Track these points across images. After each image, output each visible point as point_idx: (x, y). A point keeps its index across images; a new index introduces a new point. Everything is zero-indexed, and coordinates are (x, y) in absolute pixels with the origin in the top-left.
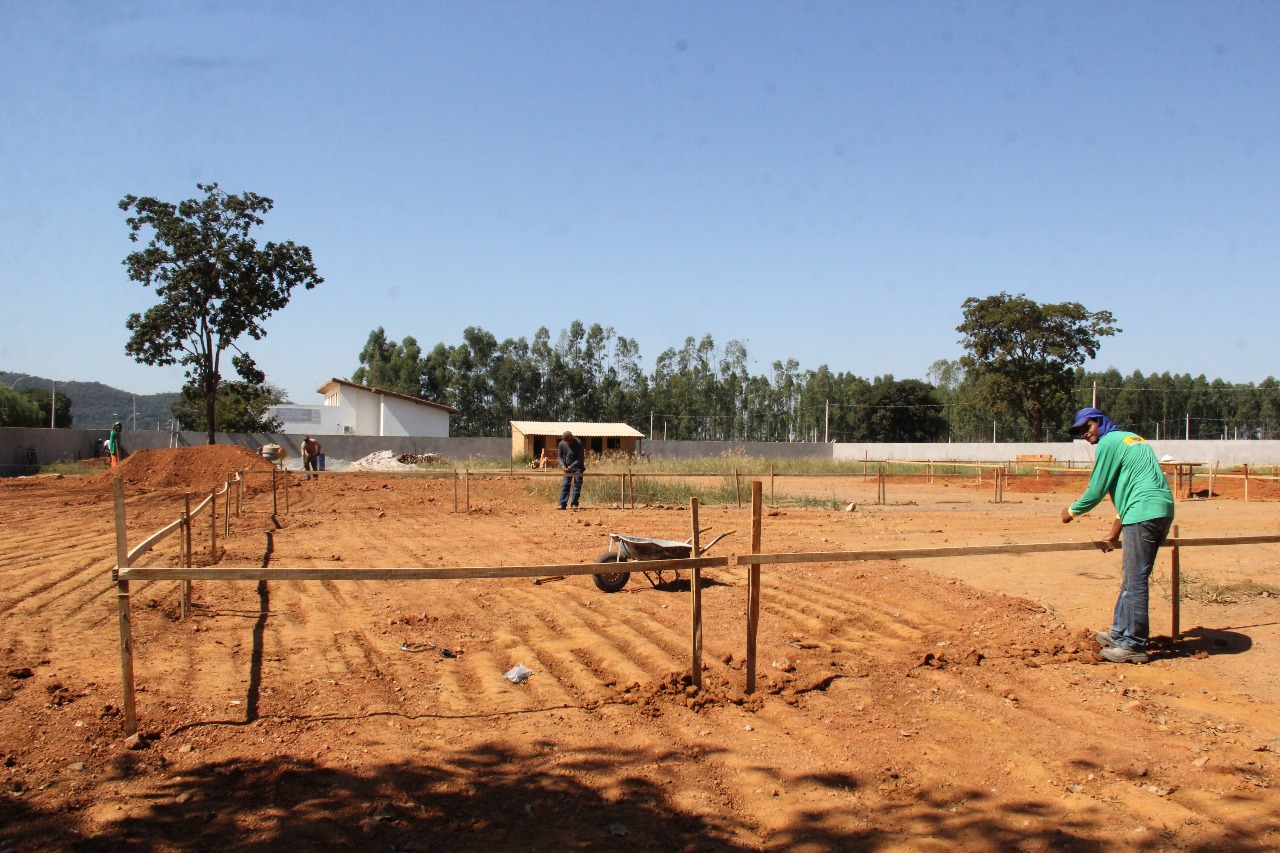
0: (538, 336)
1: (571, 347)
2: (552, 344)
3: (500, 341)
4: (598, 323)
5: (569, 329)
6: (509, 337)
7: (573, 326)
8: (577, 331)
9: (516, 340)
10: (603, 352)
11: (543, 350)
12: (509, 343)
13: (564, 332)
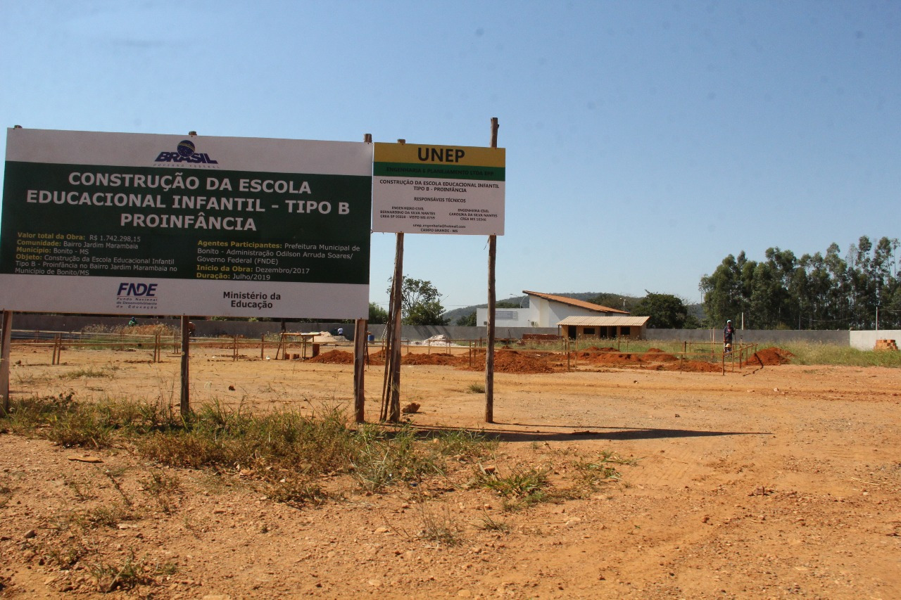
0: (829, 251)
1: (860, 258)
2: (842, 256)
3: (799, 256)
4: (885, 236)
5: (857, 244)
6: (806, 254)
7: (861, 240)
8: (865, 244)
9: (812, 255)
10: (891, 259)
11: (835, 262)
12: (806, 257)
13: (853, 246)
